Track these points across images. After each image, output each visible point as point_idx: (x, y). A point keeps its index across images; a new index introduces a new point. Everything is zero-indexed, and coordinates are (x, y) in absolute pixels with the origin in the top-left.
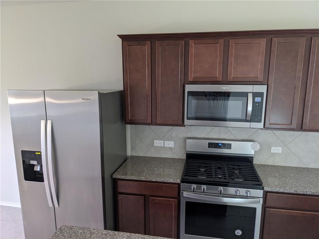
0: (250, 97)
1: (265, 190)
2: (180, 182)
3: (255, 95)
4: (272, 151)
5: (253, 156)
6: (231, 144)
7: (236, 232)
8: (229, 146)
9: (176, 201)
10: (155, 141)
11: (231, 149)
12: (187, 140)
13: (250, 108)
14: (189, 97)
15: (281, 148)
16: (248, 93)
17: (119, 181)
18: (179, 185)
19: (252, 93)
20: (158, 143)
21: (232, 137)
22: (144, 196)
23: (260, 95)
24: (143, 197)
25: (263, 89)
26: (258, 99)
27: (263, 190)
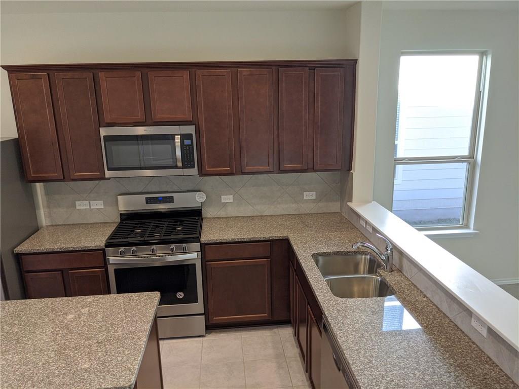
0: (178, 139)
1: (202, 242)
2: (104, 247)
3: (184, 137)
4: (223, 201)
5: (200, 208)
6: (173, 197)
7: (177, 295)
8: (170, 200)
9: (103, 270)
10: (76, 202)
11: (173, 202)
12: (118, 196)
13: (178, 153)
14: (106, 143)
15: (232, 196)
16: (175, 135)
17: (23, 257)
18: (103, 250)
19: (180, 134)
20: (81, 205)
21: (176, 189)
22: (61, 270)
23: (189, 136)
24: (60, 272)
25: (190, 130)
26: (187, 142)
27: (199, 243)
